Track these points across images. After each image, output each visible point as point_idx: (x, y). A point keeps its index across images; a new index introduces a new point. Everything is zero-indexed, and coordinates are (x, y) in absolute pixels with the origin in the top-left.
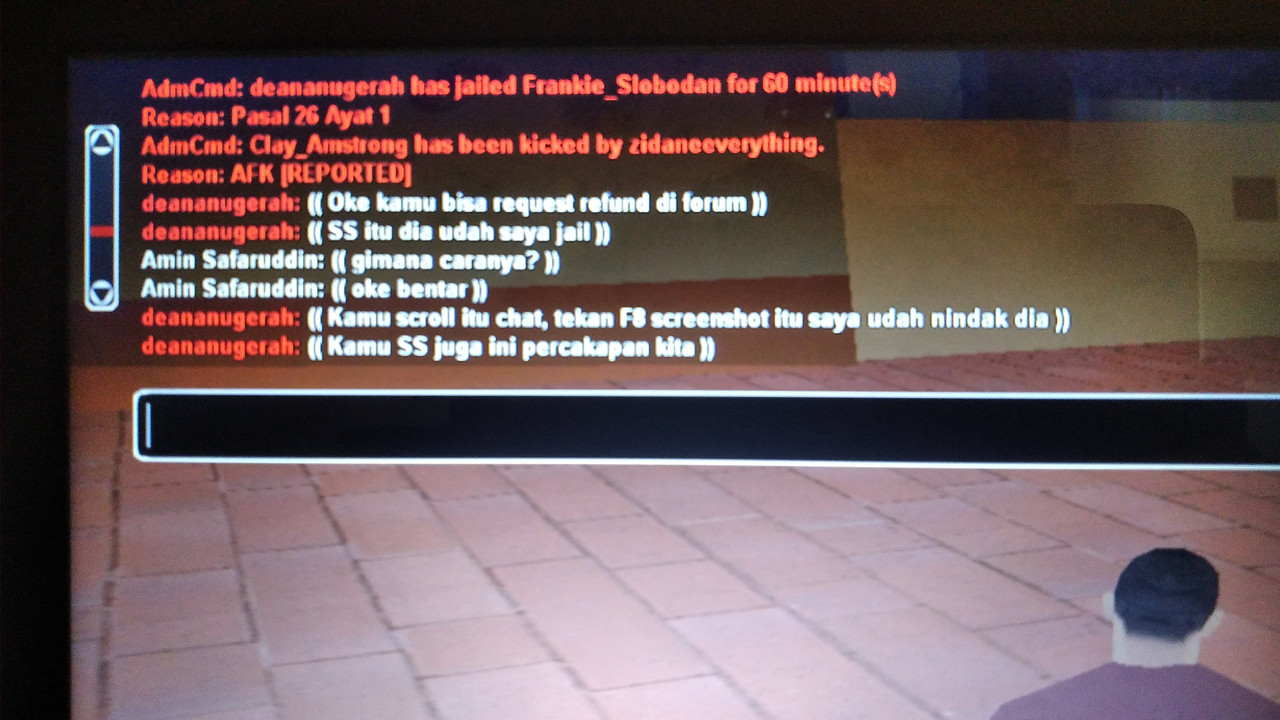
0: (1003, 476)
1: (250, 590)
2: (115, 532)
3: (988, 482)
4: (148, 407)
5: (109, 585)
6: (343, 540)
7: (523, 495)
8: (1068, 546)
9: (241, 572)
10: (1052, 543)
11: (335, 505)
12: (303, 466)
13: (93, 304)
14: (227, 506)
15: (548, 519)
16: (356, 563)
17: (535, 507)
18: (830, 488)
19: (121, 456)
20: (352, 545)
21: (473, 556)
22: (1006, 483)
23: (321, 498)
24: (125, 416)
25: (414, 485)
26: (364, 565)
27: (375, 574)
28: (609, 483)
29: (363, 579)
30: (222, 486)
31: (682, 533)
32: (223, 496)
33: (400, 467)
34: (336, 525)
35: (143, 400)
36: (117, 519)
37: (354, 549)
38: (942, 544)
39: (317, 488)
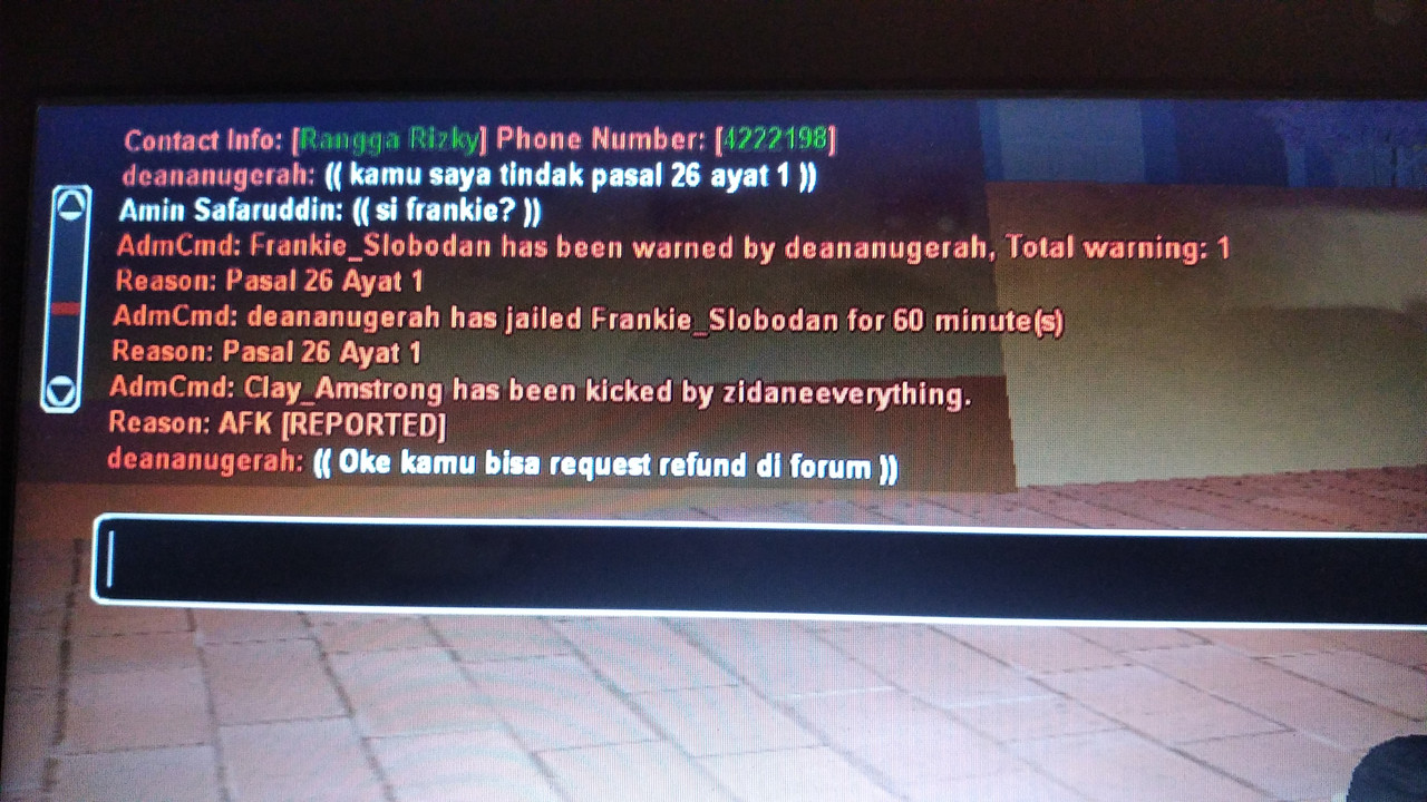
0: (1206, 639)
1: (230, 771)
2: (62, 694)
3: (1186, 646)
4: (111, 534)
5: (51, 765)
6: (350, 713)
7: (582, 657)
8: (1291, 730)
9: (219, 750)
10: (1272, 726)
11: (341, 666)
12: (301, 613)
13: (51, 405)
14: (204, 664)
15: (613, 690)
16: (365, 741)
17: (597, 674)
18: (980, 651)
19: (74, 598)
20: (361, 718)
21: (515, 736)
22: (1208, 648)
23: (324, 656)
24: (81, 546)
25: (442, 642)
26: (376, 744)
27: (389, 758)
28: (694, 643)
29: (373, 763)
30: (199, 637)
31: (789, 710)
32: (201, 651)
33: (425, 618)
34: (340, 691)
35: (105, 526)
36: (64, 677)
37: (364, 724)
38: (1127, 727)
39: (318, 643)
